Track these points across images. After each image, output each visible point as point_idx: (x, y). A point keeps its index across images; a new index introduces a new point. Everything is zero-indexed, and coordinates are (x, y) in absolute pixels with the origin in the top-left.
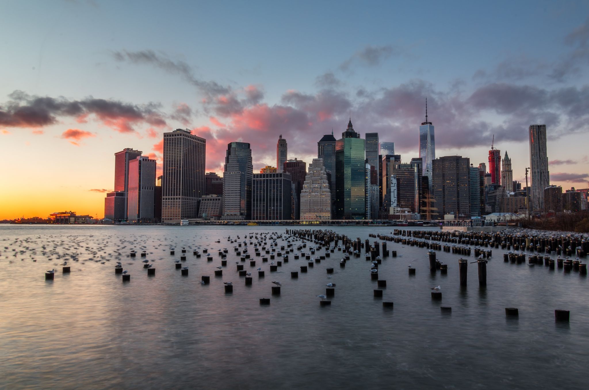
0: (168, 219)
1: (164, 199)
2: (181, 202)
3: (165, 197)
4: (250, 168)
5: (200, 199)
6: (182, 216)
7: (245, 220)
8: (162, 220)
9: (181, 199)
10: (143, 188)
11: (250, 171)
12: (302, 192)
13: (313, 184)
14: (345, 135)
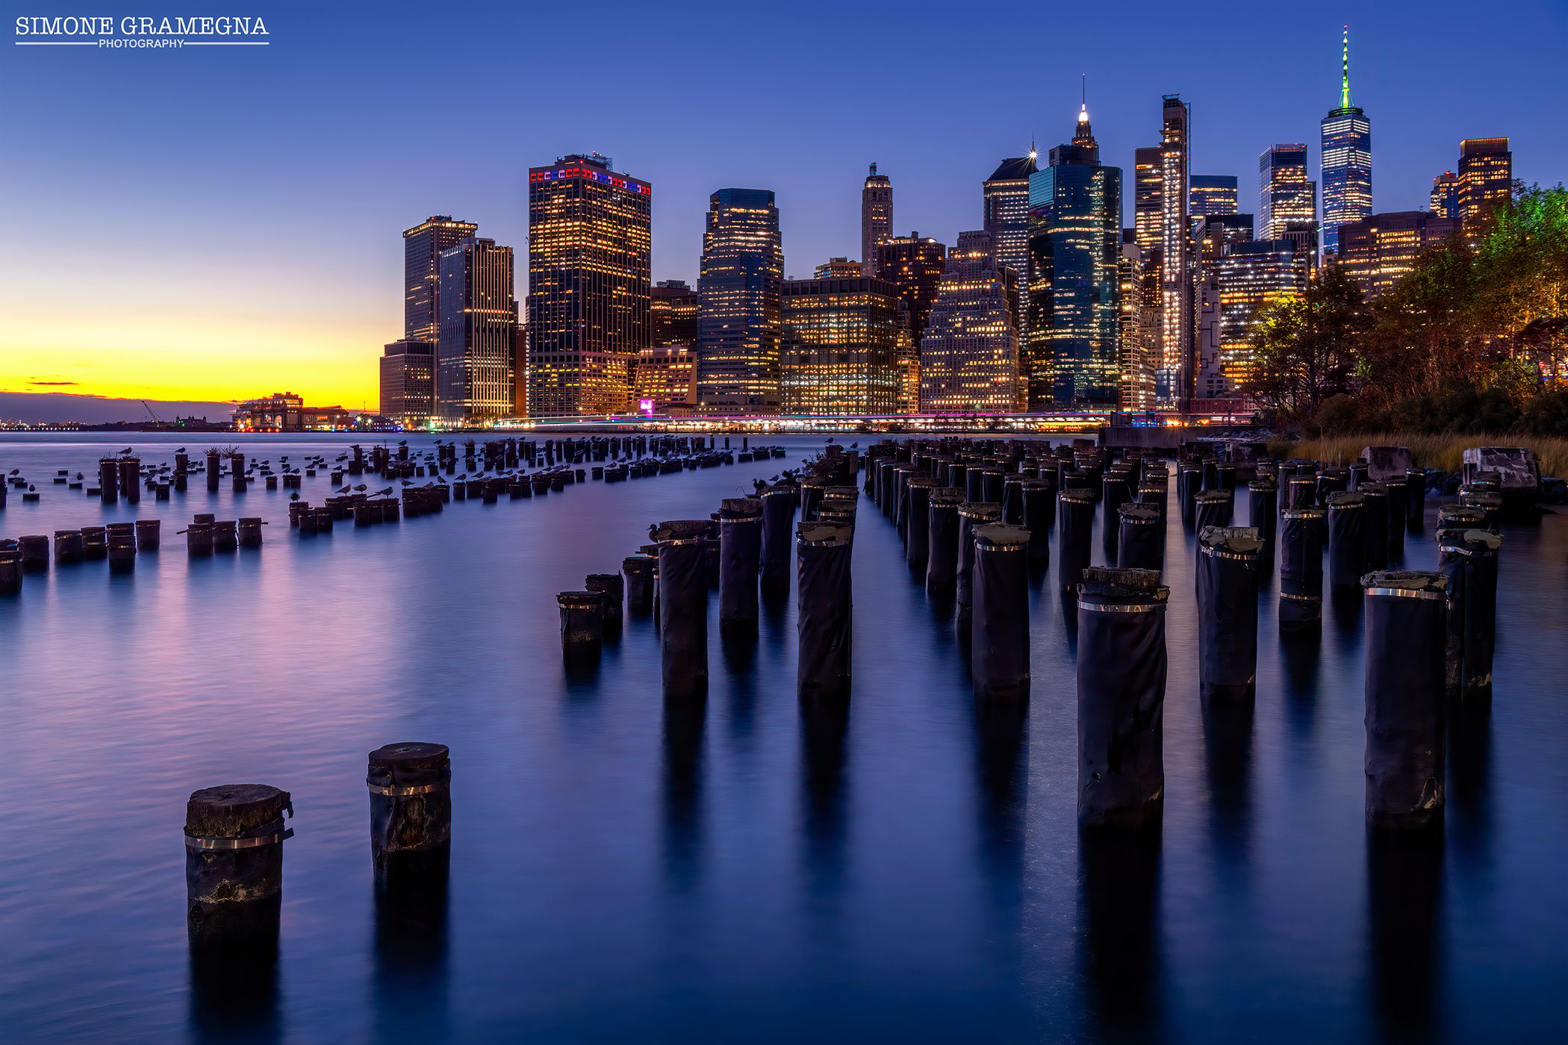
0: (546, 416)
1: (533, 360)
2: (580, 368)
3: (536, 354)
4: (777, 263)
5: (637, 358)
6: (584, 409)
9: (581, 359)
10: (477, 330)
11: (776, 273)
12: (925, 333)
13: (958, 309)
14: (1057, 154)
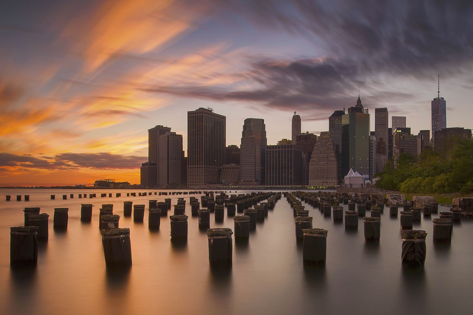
0: (193, 185)
1: (189, 168)
2: (203, 170)
3: (190, 166)
4: (264, 140)
5: (221, 167)
6: (205, 183)
7: (259, 185)
8: (188, 186)
9: (203, 168)
10: (171, 159)
11: (264, 143)
12: (310, 161)
13: (320, 154)
14: (351, 110)
